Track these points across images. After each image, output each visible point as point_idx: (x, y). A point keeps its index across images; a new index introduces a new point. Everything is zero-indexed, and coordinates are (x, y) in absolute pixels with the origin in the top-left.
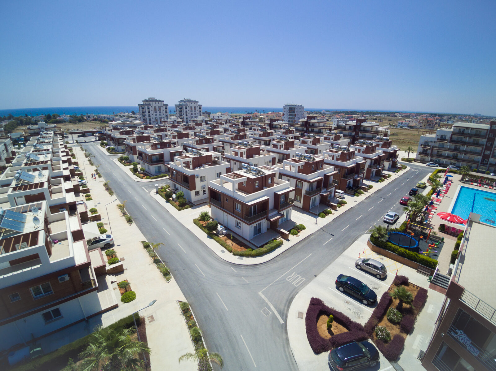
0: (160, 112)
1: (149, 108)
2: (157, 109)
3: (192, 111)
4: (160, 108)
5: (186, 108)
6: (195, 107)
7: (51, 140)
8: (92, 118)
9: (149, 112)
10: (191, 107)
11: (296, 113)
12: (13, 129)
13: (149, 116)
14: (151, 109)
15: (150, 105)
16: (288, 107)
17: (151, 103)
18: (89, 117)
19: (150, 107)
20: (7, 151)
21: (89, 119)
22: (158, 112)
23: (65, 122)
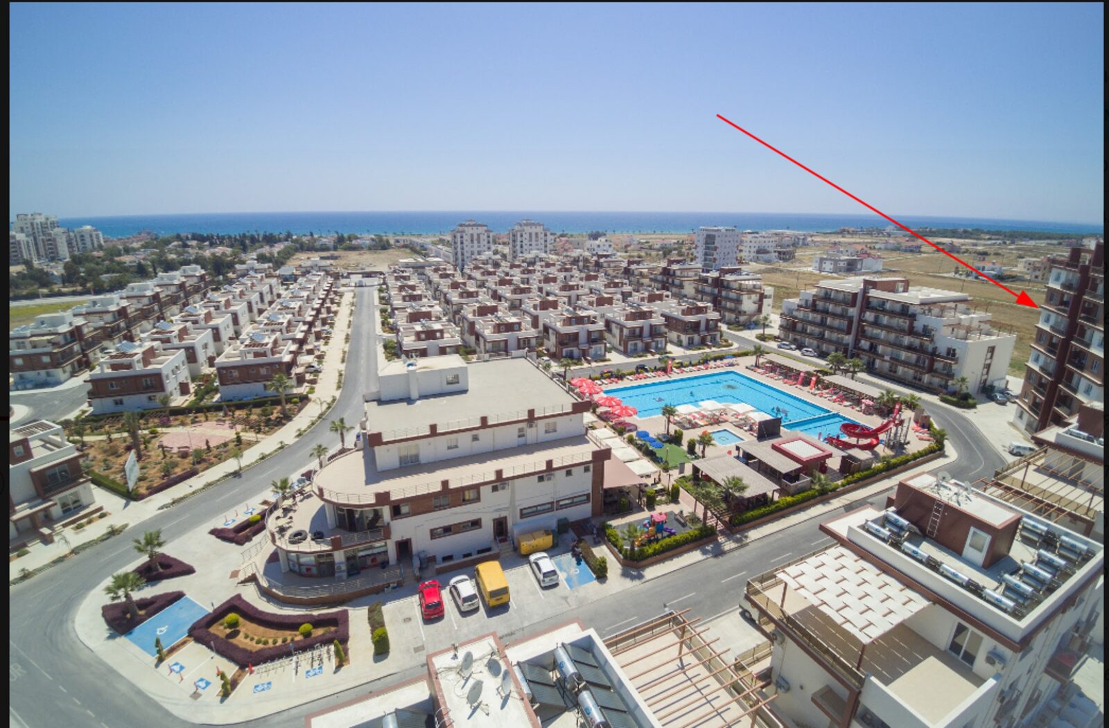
0: (479, 242)
1: (462, 237)
2: (475, 237)
3: (530, 240)
4: (478, 235)
5: (522, 236)
6: (537, 234)
7: (312, 286)
8: (402, 243)
9: (462, 243)
10: (530, 234)
11: (716, 244)
12: (288, 258)
13: (462, 249)
14: (465, 237)
15: (464, 231)
16: (705, 233)
17: (466, 229)
18: (398, 241)
19: (464, 235)
20: (272, 293)
21: (398, 244)
22: (475, 242)
23: (362, 248)
